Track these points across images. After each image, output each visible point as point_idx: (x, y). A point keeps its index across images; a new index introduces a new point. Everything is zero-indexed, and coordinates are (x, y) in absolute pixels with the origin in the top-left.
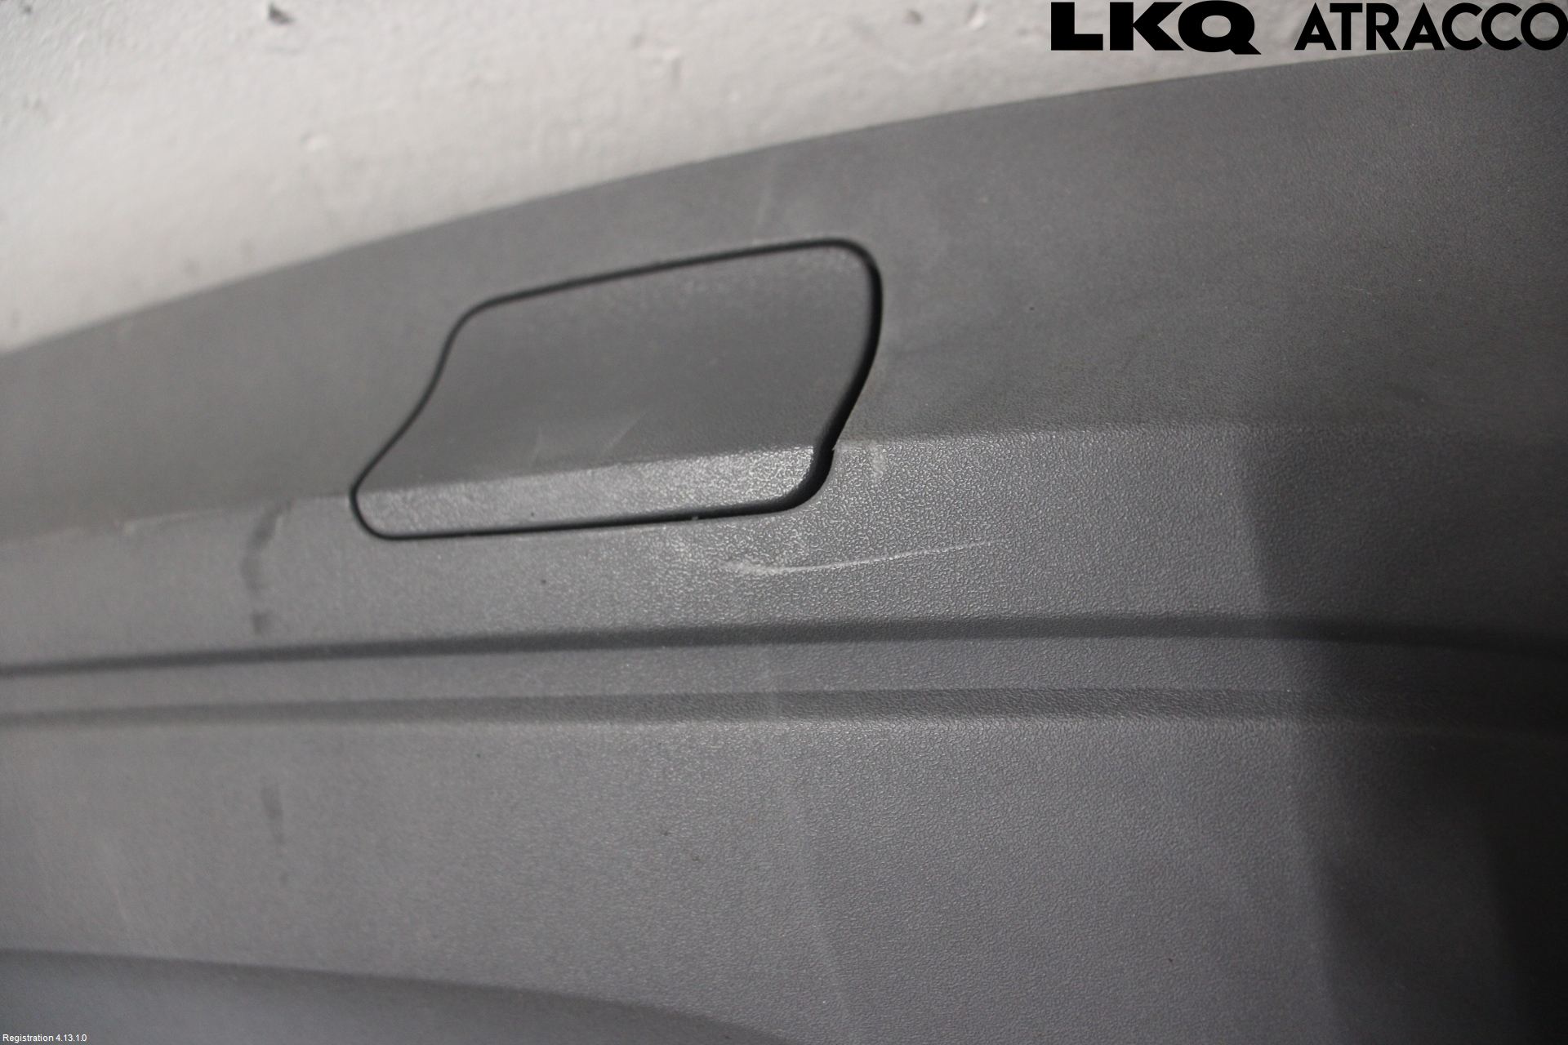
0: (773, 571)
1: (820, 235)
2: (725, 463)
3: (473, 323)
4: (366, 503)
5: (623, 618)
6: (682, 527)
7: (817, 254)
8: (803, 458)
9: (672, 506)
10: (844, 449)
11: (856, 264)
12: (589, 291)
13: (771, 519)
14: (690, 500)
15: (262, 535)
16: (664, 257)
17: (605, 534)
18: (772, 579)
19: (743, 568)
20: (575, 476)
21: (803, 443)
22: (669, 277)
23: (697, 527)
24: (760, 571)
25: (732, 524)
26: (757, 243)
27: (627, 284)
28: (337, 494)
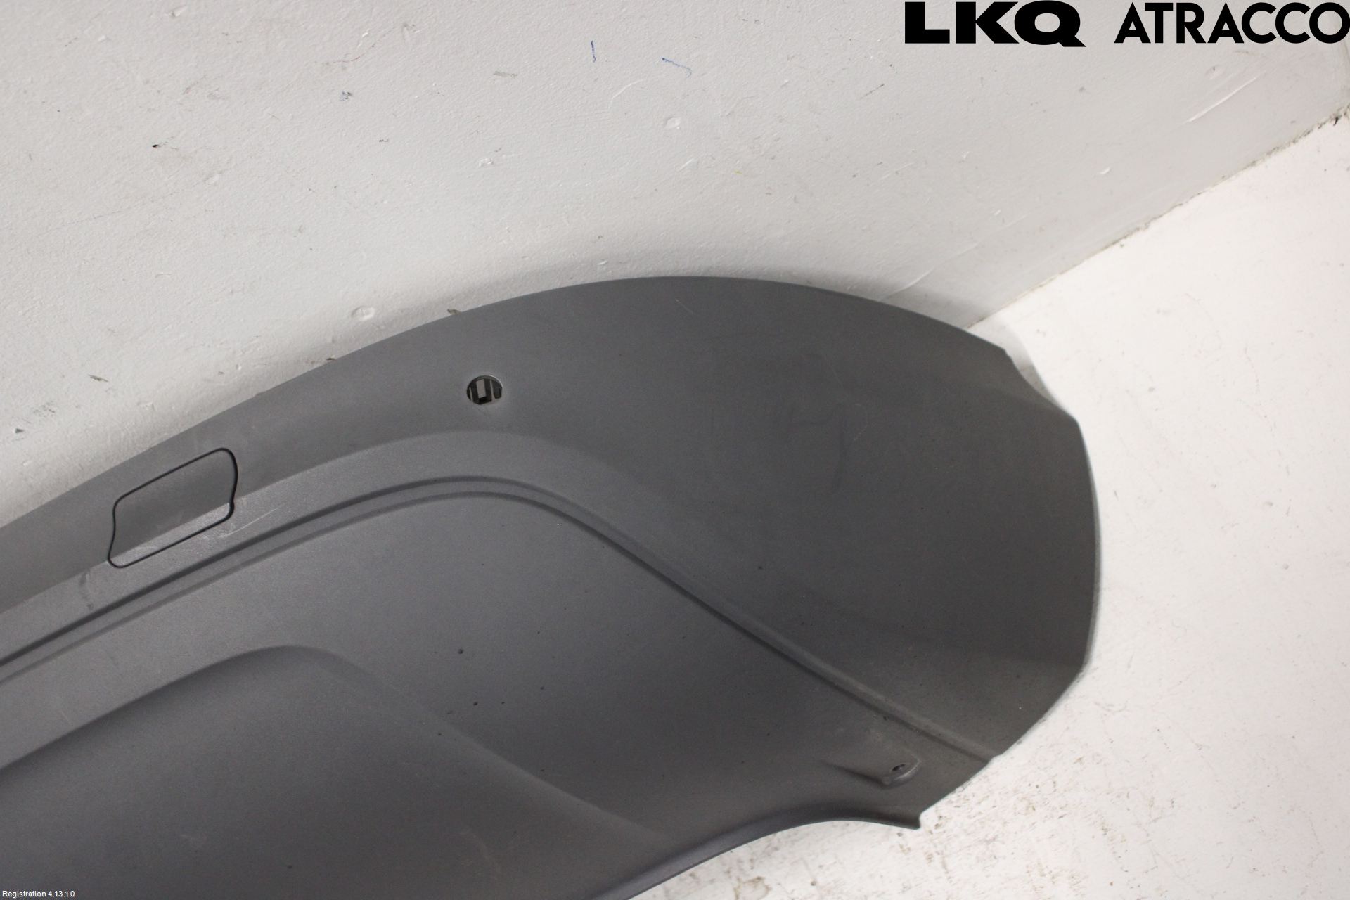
0: (229, 534)
1: (214, 449)
2: (209, 514)
3: (119, 504)
4: (113, 560)
5: (196, 560)
6: (205, 532)
7: (215, 454)
8: (228, 506)
9: (200, 528)
10: (237, 501)
11: (226, 454)
12: (153, 484)
13: (224, 523)
14: (204, 525)
15: (83, 582)
16: (172, 468)
17: (186, 542)
18: (229, 537)
19: (222, 536)
20: (172, 531)
21: (226, 503)
22: (176, 473)
23: (208, 531)
24: (226, 535)
25: (216, 528)
26: (198, 456)
27: (164, 478)
28: (104, 561)
